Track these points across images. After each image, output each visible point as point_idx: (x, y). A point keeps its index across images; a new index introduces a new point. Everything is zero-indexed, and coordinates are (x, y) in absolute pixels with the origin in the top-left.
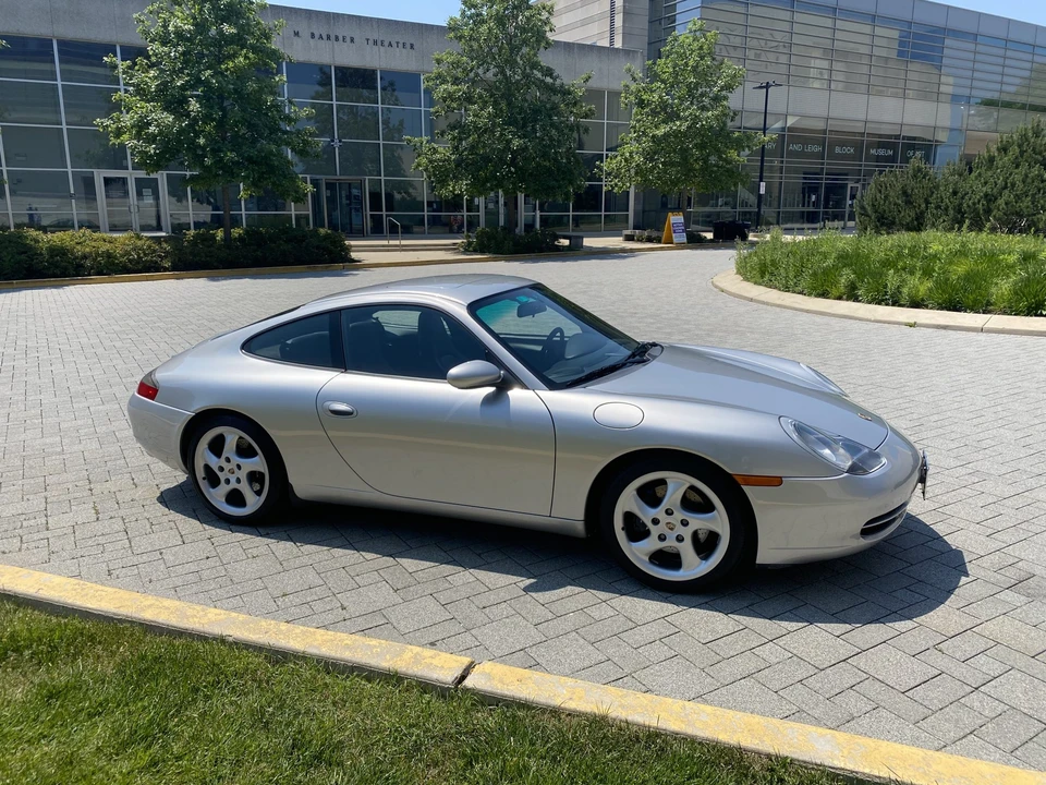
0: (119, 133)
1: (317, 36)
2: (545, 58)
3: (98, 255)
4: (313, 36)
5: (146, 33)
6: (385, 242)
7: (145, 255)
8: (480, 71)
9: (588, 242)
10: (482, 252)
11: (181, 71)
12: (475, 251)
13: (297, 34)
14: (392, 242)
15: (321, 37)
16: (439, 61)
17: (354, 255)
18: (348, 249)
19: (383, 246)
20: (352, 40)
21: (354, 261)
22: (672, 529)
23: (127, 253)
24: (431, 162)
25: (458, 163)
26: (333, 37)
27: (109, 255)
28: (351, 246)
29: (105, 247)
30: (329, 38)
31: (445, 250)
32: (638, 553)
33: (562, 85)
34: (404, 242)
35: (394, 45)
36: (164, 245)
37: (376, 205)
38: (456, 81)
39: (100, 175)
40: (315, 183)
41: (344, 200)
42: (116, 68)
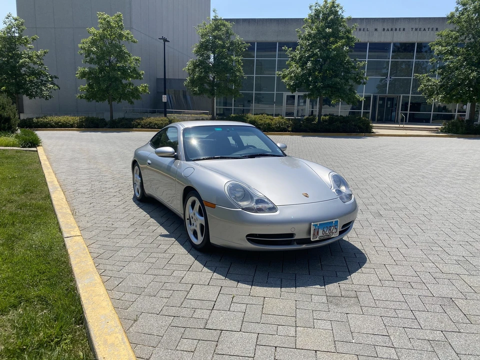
1: (386, 29)
3: (265, 124)
4: (384, 29)
5: (300, 36)
6: (398, 126)
7: (282, 125)
8: (463, 38)
10: (449, 133)
11: (309, 50)
13: (376, 30)
14: (401, 126)
15: (388, 30)
16: (440, 36)
17: (374, 130)
18: (372, 127)
19: (396, 127)
20: (404, 30)
21: (373, 133)
23: (276, 124)
24: (425, 86)
25: (441, 86)
26: (394, 29)
27: (269, 124)
28: (373, 126)
29: (268, 121)
30: (392, 30)
32: (190, 229)
34: (405, 126)
35: (427, 29)
36: (290, 122)
37: (405, 107)
39: (286, 94)
40: (375, 97)
41: (389, 106)
42: (287, 51)
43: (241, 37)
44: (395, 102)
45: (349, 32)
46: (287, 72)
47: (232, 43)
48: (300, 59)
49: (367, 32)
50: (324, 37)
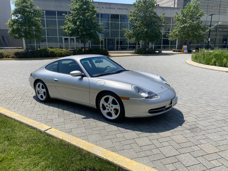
0: (65, 29)
1: (107, 8)
2: (155, 10)
3: (59, 53)
4: (106, 8)
5: (71, 9)
6: (118, 52)
7: (68, 53)
8: (140, 13)
9: (163, 52)
10: (138, 54)
11: (76, 16)
12: (136, 54)
13: (103, 8)
14: (119, 52)
15: (108, 8)
16: (131, 12)
17: (110, 54)
18: (108, 53)
19: (117, 52)
20: (114, 8)
21: (109, 55)
22: (110, 108)
23: (65, 53)
24: (127, 34)
25: (133, 34)
26: (110, 8)
27: (61, 53)
28: (109, 52)
29: (60, 52)
31: (130, 53)
32: (104, 113)
33: (158, 16)
34: (121, 52)
35: (123, 9)
36: (72, 51)
37: (117, 44)
38: (134, 16)
39: (63, 38)
40: (105, 39)
41: (111, 43)
42: (65, 16)
43: (40, 7)
44: (113, 41)
45: (94, 8)
46: (66, 27)
47: (35, 11)
48: (73, 20)
49: (99, 9)
50: (83, 10)
